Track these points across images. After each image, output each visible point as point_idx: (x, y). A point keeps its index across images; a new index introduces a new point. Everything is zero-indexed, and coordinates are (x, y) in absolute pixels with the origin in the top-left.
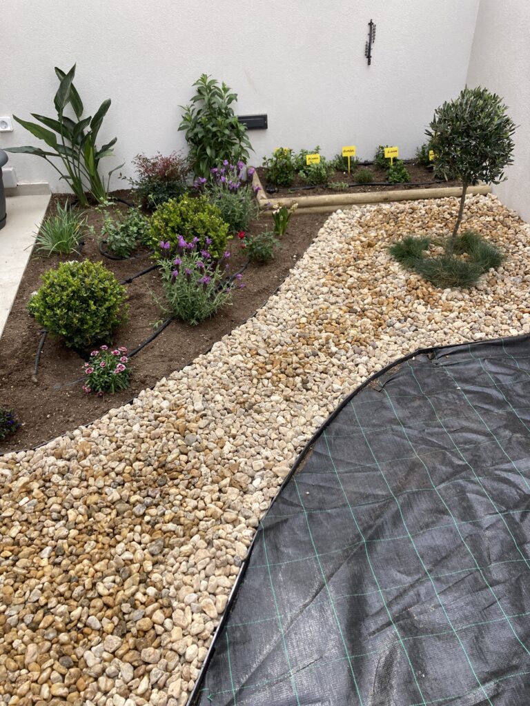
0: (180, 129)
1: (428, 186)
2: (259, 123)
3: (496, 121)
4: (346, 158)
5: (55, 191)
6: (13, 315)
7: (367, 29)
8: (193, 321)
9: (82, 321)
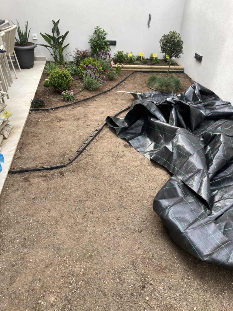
2: (114, 43)
4: (140, 56)
7: (148, 16)
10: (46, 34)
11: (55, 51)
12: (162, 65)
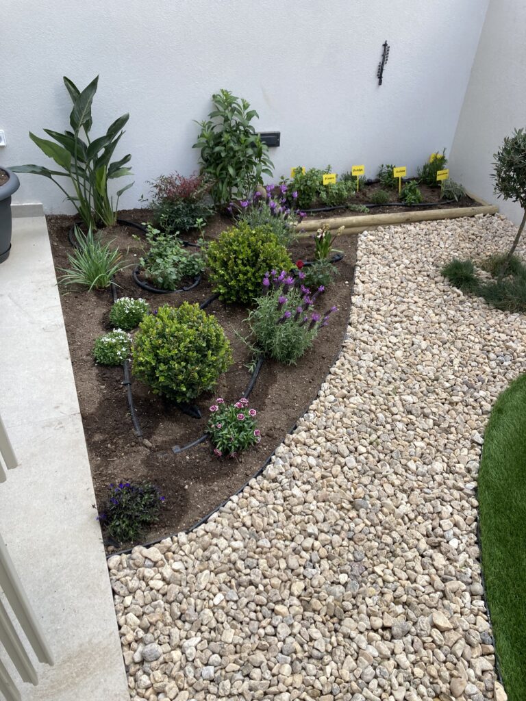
10: (49, 132)
11: (84, 186)
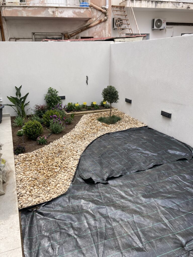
0: (44, 99)
1: (104, 109)
2: (63, 98)
3: (114, 91)
4: (84, 105)
5: (11, 116)
6: (13, 136)
7: (86, 78)
8: (58, 132)
9: (36, 131)
10: (11, 96)
11: (19, 108)
12: (101, 109)
